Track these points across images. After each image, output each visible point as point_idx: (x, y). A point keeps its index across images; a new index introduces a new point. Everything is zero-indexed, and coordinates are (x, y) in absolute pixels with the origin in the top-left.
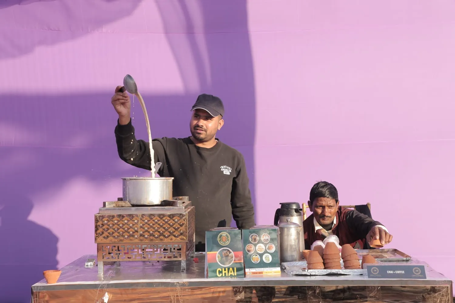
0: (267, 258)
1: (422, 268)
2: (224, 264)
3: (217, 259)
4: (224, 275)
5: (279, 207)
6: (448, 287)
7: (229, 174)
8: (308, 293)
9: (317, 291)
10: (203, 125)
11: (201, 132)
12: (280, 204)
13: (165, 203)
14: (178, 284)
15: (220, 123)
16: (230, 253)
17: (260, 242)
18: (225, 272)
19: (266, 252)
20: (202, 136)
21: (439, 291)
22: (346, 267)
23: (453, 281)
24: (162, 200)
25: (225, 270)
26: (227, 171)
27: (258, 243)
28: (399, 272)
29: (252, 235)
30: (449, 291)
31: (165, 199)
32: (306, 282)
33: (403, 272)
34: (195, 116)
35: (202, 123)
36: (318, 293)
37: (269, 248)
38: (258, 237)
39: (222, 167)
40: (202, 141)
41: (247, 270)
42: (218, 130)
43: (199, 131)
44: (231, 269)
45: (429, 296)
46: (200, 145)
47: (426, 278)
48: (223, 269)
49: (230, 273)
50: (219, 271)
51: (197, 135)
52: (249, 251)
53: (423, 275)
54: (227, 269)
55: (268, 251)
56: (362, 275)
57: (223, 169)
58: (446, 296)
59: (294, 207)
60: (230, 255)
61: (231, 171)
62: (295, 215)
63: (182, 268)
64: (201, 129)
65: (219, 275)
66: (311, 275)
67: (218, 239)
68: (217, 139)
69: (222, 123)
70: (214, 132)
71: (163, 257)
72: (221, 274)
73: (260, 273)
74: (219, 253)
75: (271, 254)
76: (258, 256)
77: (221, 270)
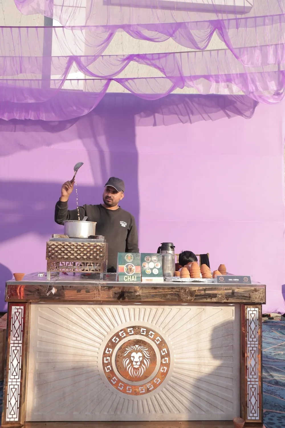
0: (156, 272)
1: (249, 277)
2: (129, 274)
3: (125, 270)
4: (128, 280)
5: (161, 245)
6: (263, 288)
7: (125, 226)
8: (181, 292)
9: (187, 290)
10: (111, 196)
11: (110, 200)
12: (161, 244)
13: (91, 237)
14: (99, 284)
15: (122, 196)
16: (133, 267)
17: (151, 261)
18: (129, 278)
19: (155, 268)
20: (110, 203)
21: (259, 291)
22: (203, 277)
23: (266, 285)
24: (89, 236)
25: (129, 277)
26: (124, 224)
27: (150, 262)
28: (235, 280)
29: (147, 257)
30: (264, 291)
31: (91, 235)
32: (181, 285)
33: (238, 280)
34: (107, 191)
35: (110, 195)
36: (187, 292)
37: (157, 265)
38: (150, 258)
39: (121, 222)
40: (110, 206)
41: (143, 278)
42: (120, 200)
43: (108, 200)
44: (133, 277)
45: (253, 294)
46: (109, 208)
47: (251, 283)
48: (128, 277)
49: (132, 279)
50: (126, 277)
51: (107, 202)
52: (144, 266)
53: (250, 281)
54: (130, 276)
55: (156, 267)
56: (213, 282)
57: (122, 223)
58: (262, 294)
59: (170, 245)
60: (133, 268)
61: (126, 225)
62: (170, 250)
63: (100, 278)
64: (110, 198)
65: (126, 279)
66: (182, 282)
67: (126, 258)
68: (119, 206)
69: (123, 196)
70: (117, 201)
71: (89, 270)
72: (127, 280)
73: (151, 280)
74: (126, 266)
75: (158, 269)
76: (150, 270)
77: (127, 277)
